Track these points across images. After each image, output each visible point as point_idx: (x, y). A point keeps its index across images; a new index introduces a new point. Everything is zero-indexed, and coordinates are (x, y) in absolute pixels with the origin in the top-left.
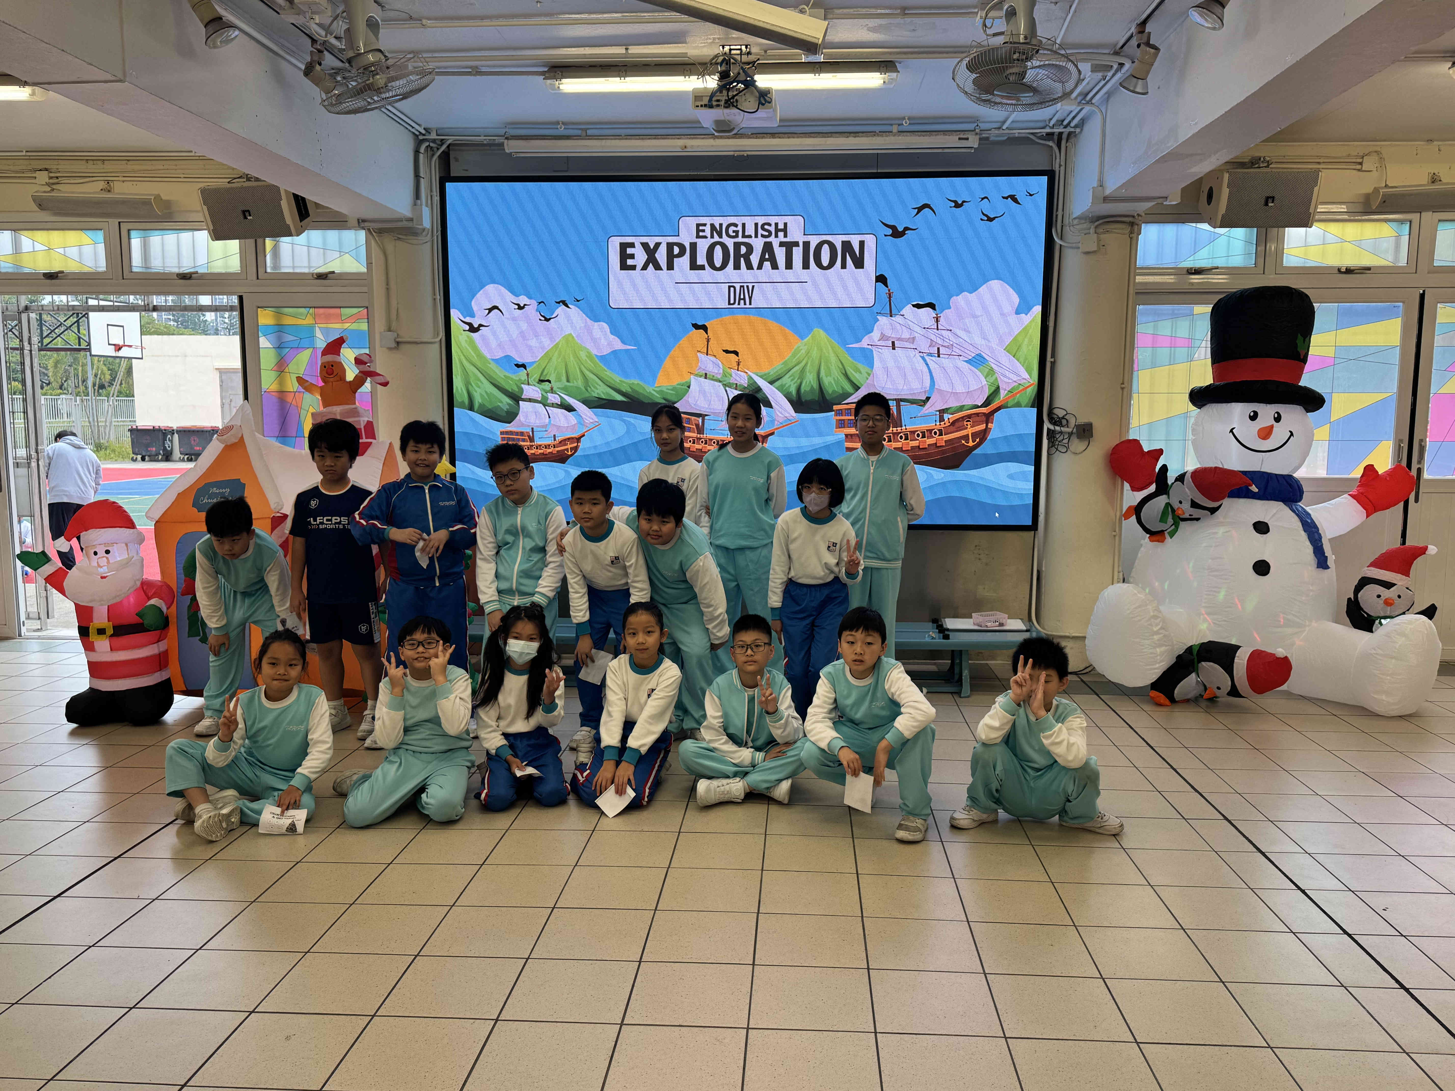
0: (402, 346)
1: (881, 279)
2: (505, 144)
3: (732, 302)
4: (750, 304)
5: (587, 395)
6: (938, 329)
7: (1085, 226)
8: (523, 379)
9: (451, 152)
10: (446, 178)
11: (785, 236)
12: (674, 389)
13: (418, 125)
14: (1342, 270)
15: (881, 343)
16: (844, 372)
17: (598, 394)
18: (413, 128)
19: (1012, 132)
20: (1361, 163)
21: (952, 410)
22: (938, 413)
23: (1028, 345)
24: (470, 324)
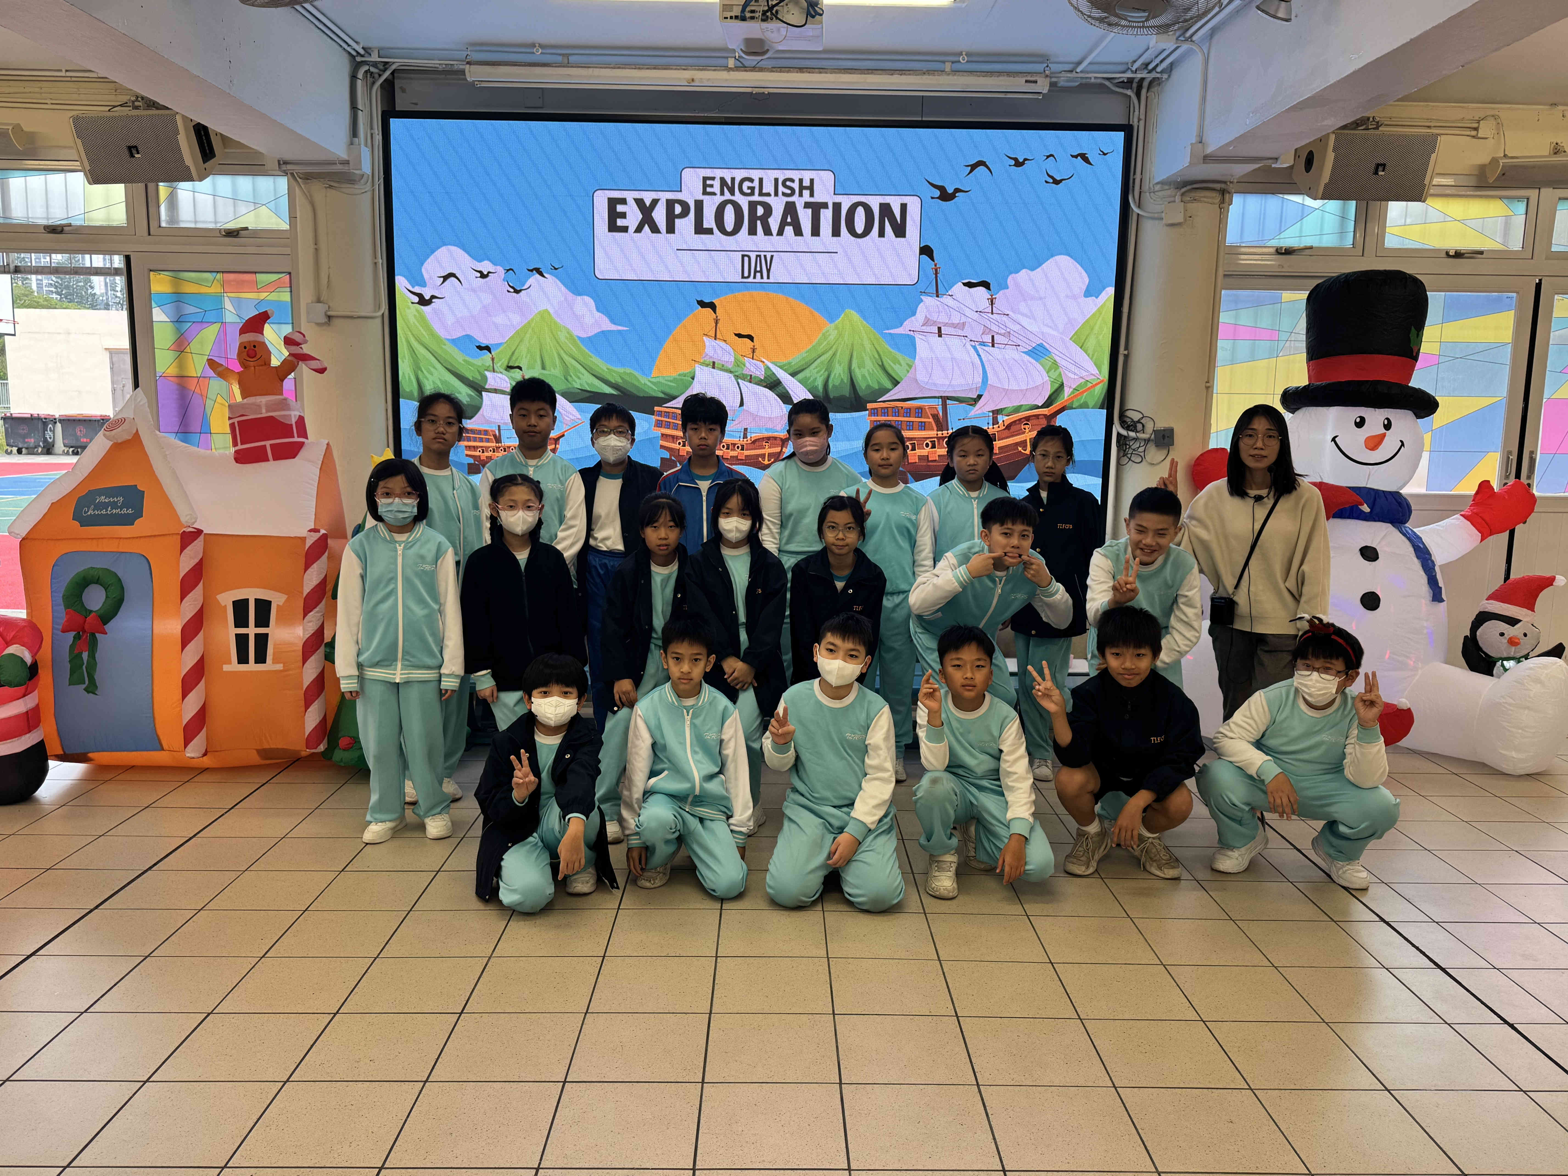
0: (336, 322)
1: (926, 251)
2: (467, 71)
3: (746, 274)
4: (768, 278)
5: (570, 386)
6: (992, 313)
7: (1169, 192)
8: (487, 365)
9: (396, 81)
10: (390, 112)
11: (812, 195)
12: (674, 380)
13: (357, 42)
14: (1451, 254)
15: (924, 328)
16: (880, 363)
17: (581, 385)
18: (349, 45)
19: (1087, 75)
20: (1476, 129)
21: (1009, 411)
22: (991, 414)
23: (1098, 334)
24: (420, 296)
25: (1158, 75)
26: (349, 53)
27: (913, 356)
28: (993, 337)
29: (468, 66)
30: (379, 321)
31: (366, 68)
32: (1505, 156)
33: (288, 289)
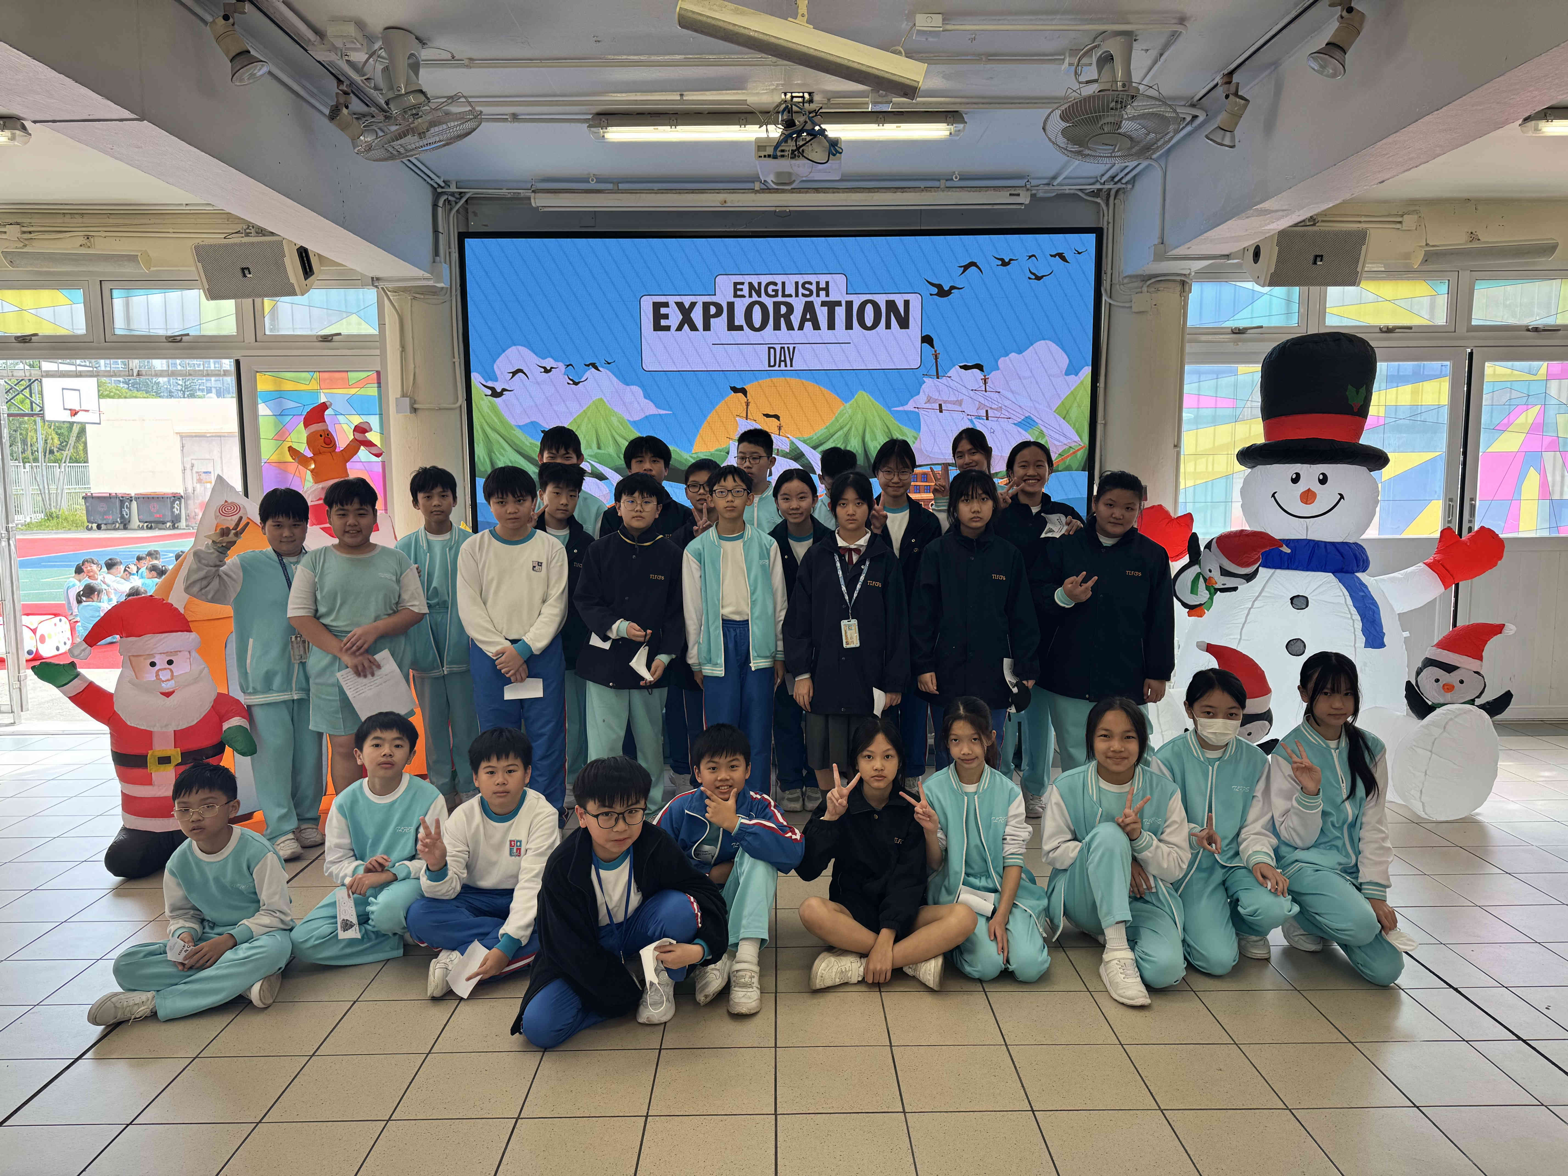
0: (419, 413)
2: (532, 198)
3: (772, 364)
4: (791, 366)
6: (986, 391)
7: (1136, 284)
9: (470, 207)
10: (465, 234)
11: (827, 295)
13: (438, 176)
14: (1383, 330)
18: (432, 179)
19: (1062, 188)
20: (1400, 222)
23: (1079, 406)
24: (493, 389)
25: (1124, 186)
26: (432, 186)
27: (918, 429)
28: (987, 411)
29: (533, 194)
30: (458, 411)
31: (445, 197)
32: (1427, 244)
33: (376, 385)
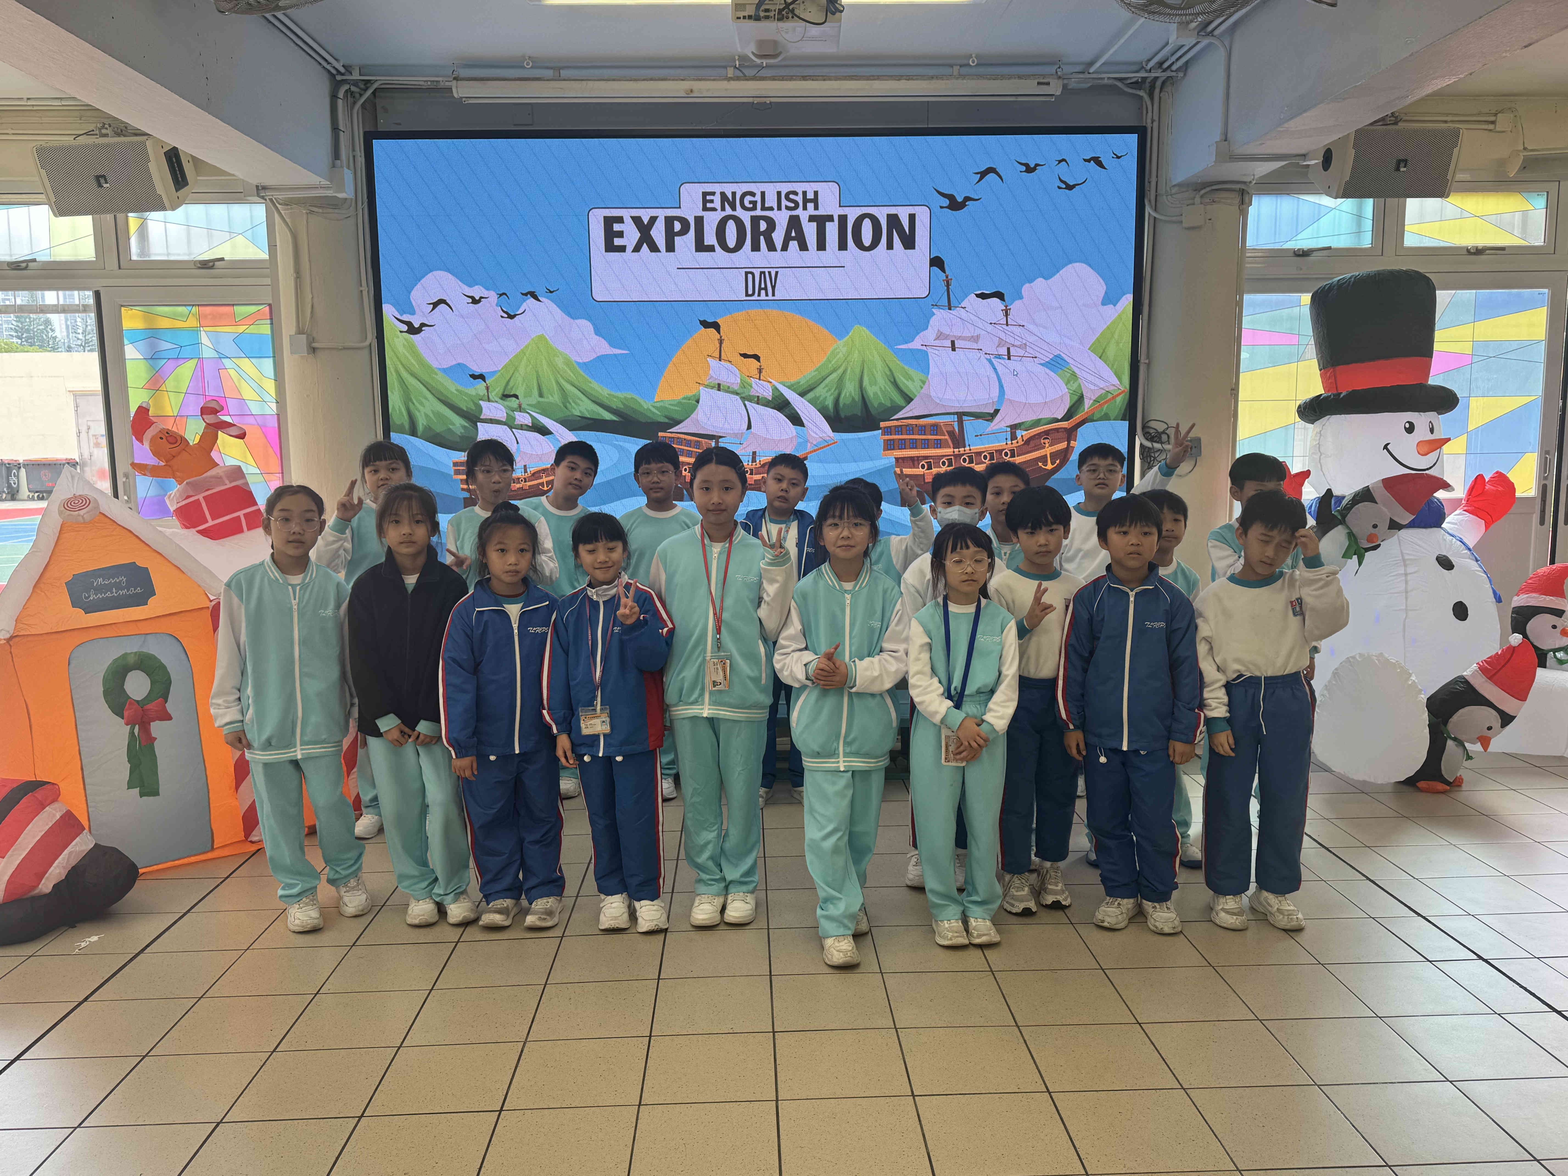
1: (937, 262)
2: (453, 88)
3: (750, 292)
4: (773, 295)
5: (568, 413)
7: (1187, 195)
8: (482, 394)
9: (377, 101)
10: (372, 133)
11: (816, 208)
12: (678, 404)
13: (336, 60)
14: (1472, 251)
15: (937, 343)
16: (892, 380)
17: (580, 412)
18: (329, 63)
19: (1100, 76)
20: (1493, 122)
21: (1027, 425)
22: (1009, 429)
23: (1118, 343)
24: (409, 324)
25: (1174, 74)
26: (329, 71)
27: (926, 370)
28: (1009, 349)
29: (455, 82)
30: (367, 351)
31: (346, 87)
32: (1525, 149)
33: (269, 322)
